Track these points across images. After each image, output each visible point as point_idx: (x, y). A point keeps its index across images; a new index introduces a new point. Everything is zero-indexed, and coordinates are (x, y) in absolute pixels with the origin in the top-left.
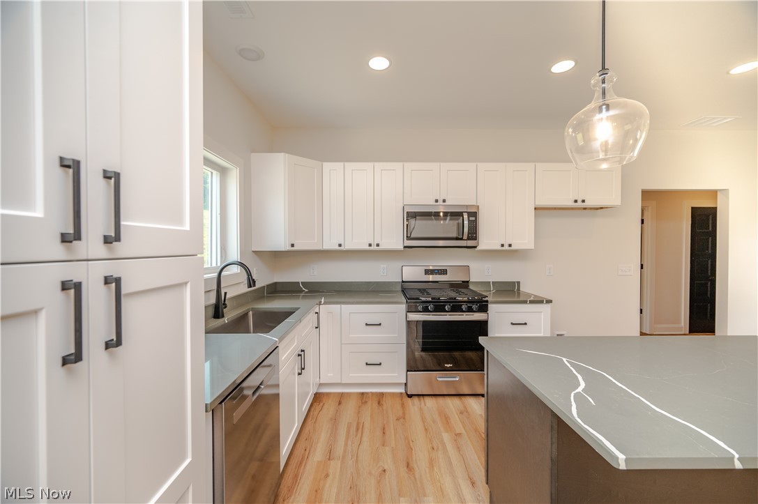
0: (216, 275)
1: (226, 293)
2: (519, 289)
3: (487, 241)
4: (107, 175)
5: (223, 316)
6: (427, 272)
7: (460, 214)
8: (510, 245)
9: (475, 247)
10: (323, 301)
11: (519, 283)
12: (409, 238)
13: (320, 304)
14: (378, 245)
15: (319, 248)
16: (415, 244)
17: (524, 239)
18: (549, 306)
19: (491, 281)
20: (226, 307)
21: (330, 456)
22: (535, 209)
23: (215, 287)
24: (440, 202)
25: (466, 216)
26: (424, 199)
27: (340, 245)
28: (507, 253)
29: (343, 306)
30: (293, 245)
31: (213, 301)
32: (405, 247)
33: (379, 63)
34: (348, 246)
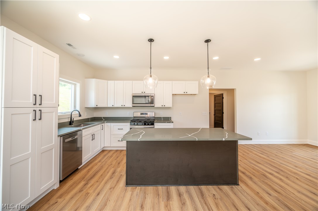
0: (70, 114)
1: (73, 119)
2: (171, 120)
3: (157, 104)
4: (40, 96)
5: (72, 125)
6: (141, 114)
7: (148, 96)
8: (164, 106)
9: (154, 106)
10: (105, 122)
11: (171, 117)
12: (133, 104)
13: (104, 123)
14: (124, 106)
15: (107, 106)
16: (135, 105)
17: (169, 104)
18: (172, 123)
19: (162, 117)
20: (73, 122)
21: (99, 162)
22: (172, 94)
23: (70, 117)
24: (143, 93)
25: (150, 97)
26: (138, 91)
27: (113, 106)
28: (164, 108)
29: (111, 124)
30: (97, 106)
31: (70, 120)
32: (133, 106)
33: (116, 57)
34: (115, 106)
